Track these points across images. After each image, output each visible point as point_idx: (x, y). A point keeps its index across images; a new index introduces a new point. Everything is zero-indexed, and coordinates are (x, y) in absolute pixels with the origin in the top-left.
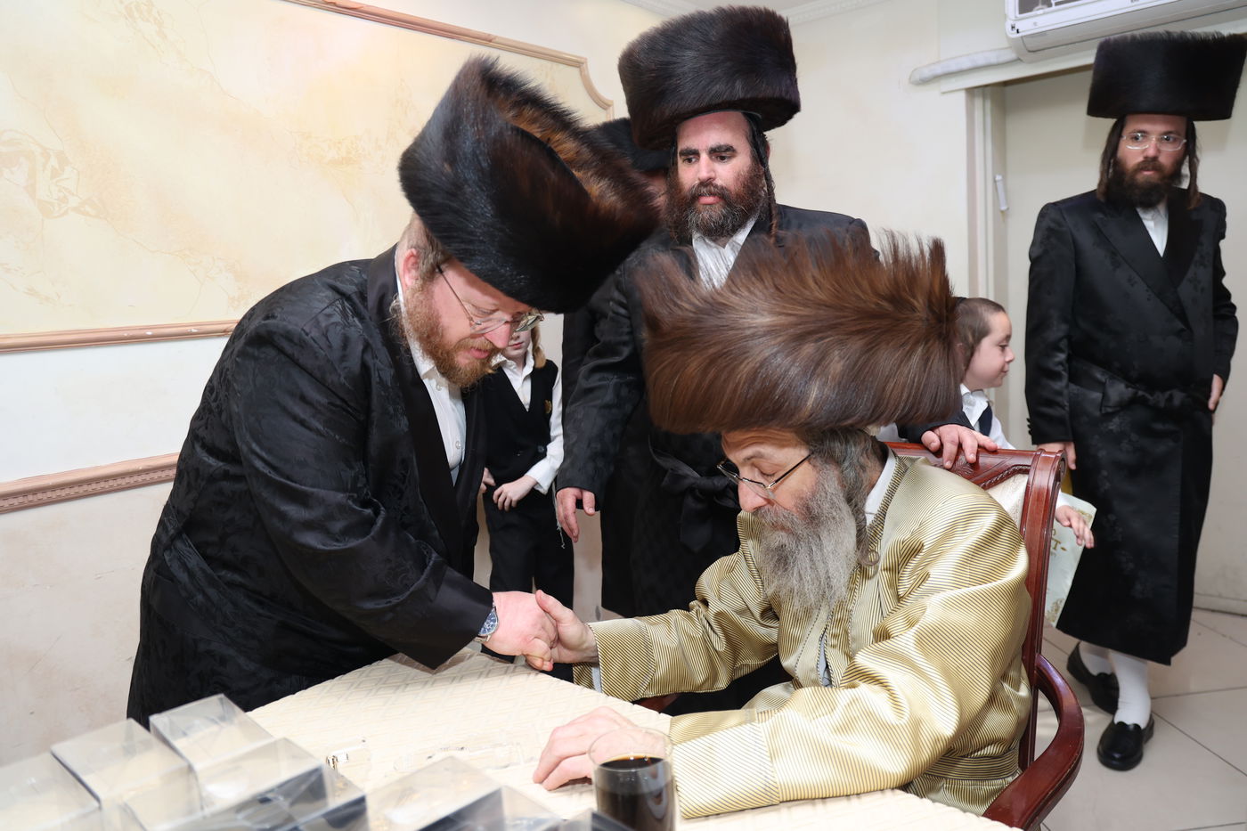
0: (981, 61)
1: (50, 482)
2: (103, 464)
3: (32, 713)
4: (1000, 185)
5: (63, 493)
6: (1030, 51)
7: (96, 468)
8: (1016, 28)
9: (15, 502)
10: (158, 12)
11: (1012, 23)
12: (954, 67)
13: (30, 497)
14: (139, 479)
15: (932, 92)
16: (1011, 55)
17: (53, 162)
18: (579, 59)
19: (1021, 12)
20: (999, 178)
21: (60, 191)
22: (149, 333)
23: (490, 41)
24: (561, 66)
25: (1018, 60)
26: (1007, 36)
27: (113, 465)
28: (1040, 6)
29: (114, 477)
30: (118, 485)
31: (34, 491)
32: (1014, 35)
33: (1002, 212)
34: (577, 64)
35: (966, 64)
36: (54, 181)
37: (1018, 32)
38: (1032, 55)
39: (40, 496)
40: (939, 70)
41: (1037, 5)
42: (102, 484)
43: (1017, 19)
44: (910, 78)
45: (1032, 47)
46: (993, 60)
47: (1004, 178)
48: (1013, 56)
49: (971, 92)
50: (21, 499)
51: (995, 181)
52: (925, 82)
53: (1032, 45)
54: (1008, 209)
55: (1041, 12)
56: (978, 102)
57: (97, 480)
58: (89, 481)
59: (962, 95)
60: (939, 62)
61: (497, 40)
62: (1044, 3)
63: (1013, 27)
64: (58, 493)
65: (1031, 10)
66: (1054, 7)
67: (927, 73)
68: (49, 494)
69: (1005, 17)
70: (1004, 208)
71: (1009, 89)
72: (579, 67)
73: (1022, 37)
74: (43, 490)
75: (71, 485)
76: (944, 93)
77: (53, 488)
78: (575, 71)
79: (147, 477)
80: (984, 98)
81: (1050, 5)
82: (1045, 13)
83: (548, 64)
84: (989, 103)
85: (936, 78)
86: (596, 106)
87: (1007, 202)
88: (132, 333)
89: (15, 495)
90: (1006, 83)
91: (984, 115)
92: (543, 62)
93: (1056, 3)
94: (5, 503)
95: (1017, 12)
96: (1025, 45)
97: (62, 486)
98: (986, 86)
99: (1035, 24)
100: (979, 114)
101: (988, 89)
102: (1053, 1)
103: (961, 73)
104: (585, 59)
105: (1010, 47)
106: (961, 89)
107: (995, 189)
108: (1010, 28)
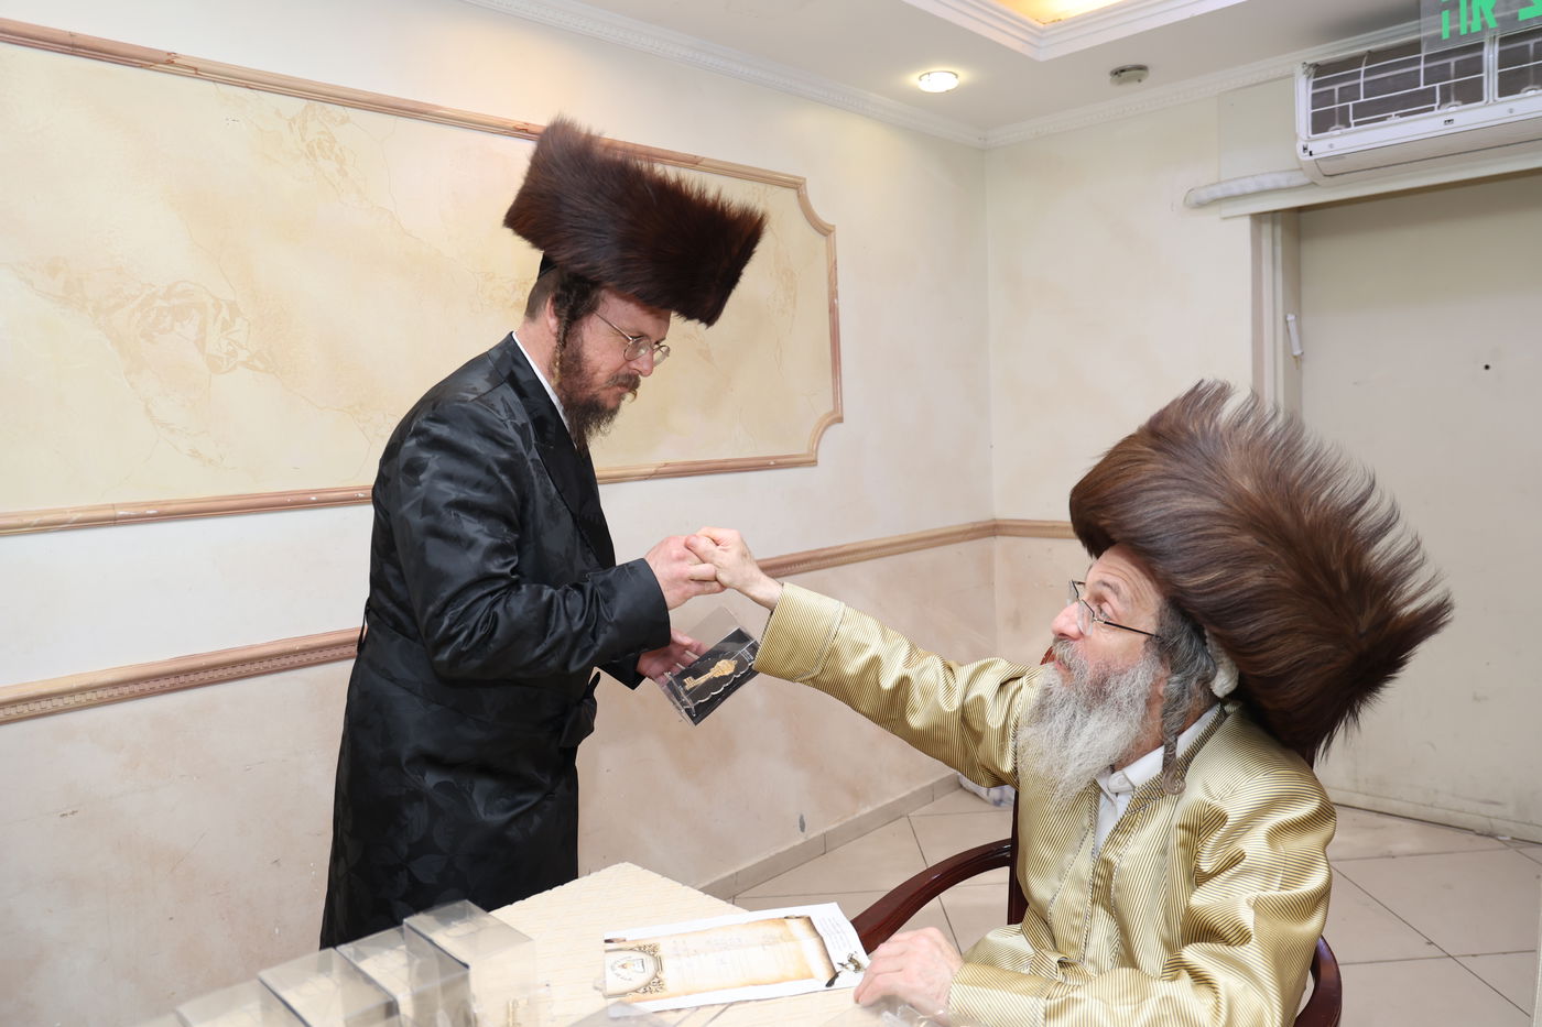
0: (1268, 183)
1: (203, 662)
2: (259, 643)
3: (171, 919)
4: (1292, 327)
5: (216, 675)
6: (1326, 175)
7: (251, 647)
8: (1308, 153)
9: (164, 683)
10: (341, 149)
11: (1305, 144)
12: (1236, 189)
13: (182, 679)
14: (296, 660)
15: (1211, 218)
16: (1300, 179)
17: (225, 313)
18: (797, 180)
19: (1314, 132)
20: (1291, 318)
21: (229, 344)
22: (313, 498)
23: (695, 164)
24: (776, 189)
25: (1313, 184)
26: (1298, 158)
27: (268, 644)
28: (1337, 126)
29: (269, 657)
30: (274, 666)
31: (186, 672)
32: (1305, 157)
33: (1295, 357)
34: (796, 185)
35: (1250, 186)
36: (225, 333)
37: (1311, 154)
38: (1328, 179)
39: (192, 677)
40: (1218, 192)
41: (1334, 125)
42: (257, 665)
43: (1309, 140)
44: (1185, 200)
45: (1332, 170)
46: (1283, 184)
47: (1298, 318)
48: (1306, 180)
49: (1258, 218)
50: (172, 681)
51: (1286, 322)
52: (1201, 205)
53: (1330, 168)
54: (1302, 353)
55: (1338, 132)
56: (1267, 229)
57: (252, 660)
58: (243, 662)
59: (1246, 223)
60: (1219, 183)
61: (704, 162)
62: (1340, 123)
63: (1305, 149)
64: (211, 674)
65: (1326, 130)
66: (1353, 128)
67: (1204, 195)
68: (201, 675)
69: (1296, 137)
70: (1297, 352)
71: (1304, 215)
72: (797, 189)
73: (1315, 160)
74: (195, 671)
75: (224, 665)
76: (1225, 218)
77: (206, 669)
78: (792, 193)
79: (304, 658)
80: (1274, 223)
81: (1349, 126)
82: (1342, 134)
83: (761, 186)
84: (1279, 230)
85: (1217, 201)
86: (815, 232)
87: (1301, 348)
88: (295, 498)
89: (166, 675)
90: (1300, 210)
91: (1274, 244)
92: (755, 184)
93: (1356, 124)
94: (157, 685)
95: (1310, 131)
96: (1320, 170)
97: (215, 667)
98: (1275, 212)
99: (1331, 146)
100: (1266, 244)
101: (1279, 215)
102: (1352, 121)
103: (1245, 196)
104: (805, 179)
105: (1301, 169)
106: (1245, 215)
107: (1287, 331)
108: (1300, 148)
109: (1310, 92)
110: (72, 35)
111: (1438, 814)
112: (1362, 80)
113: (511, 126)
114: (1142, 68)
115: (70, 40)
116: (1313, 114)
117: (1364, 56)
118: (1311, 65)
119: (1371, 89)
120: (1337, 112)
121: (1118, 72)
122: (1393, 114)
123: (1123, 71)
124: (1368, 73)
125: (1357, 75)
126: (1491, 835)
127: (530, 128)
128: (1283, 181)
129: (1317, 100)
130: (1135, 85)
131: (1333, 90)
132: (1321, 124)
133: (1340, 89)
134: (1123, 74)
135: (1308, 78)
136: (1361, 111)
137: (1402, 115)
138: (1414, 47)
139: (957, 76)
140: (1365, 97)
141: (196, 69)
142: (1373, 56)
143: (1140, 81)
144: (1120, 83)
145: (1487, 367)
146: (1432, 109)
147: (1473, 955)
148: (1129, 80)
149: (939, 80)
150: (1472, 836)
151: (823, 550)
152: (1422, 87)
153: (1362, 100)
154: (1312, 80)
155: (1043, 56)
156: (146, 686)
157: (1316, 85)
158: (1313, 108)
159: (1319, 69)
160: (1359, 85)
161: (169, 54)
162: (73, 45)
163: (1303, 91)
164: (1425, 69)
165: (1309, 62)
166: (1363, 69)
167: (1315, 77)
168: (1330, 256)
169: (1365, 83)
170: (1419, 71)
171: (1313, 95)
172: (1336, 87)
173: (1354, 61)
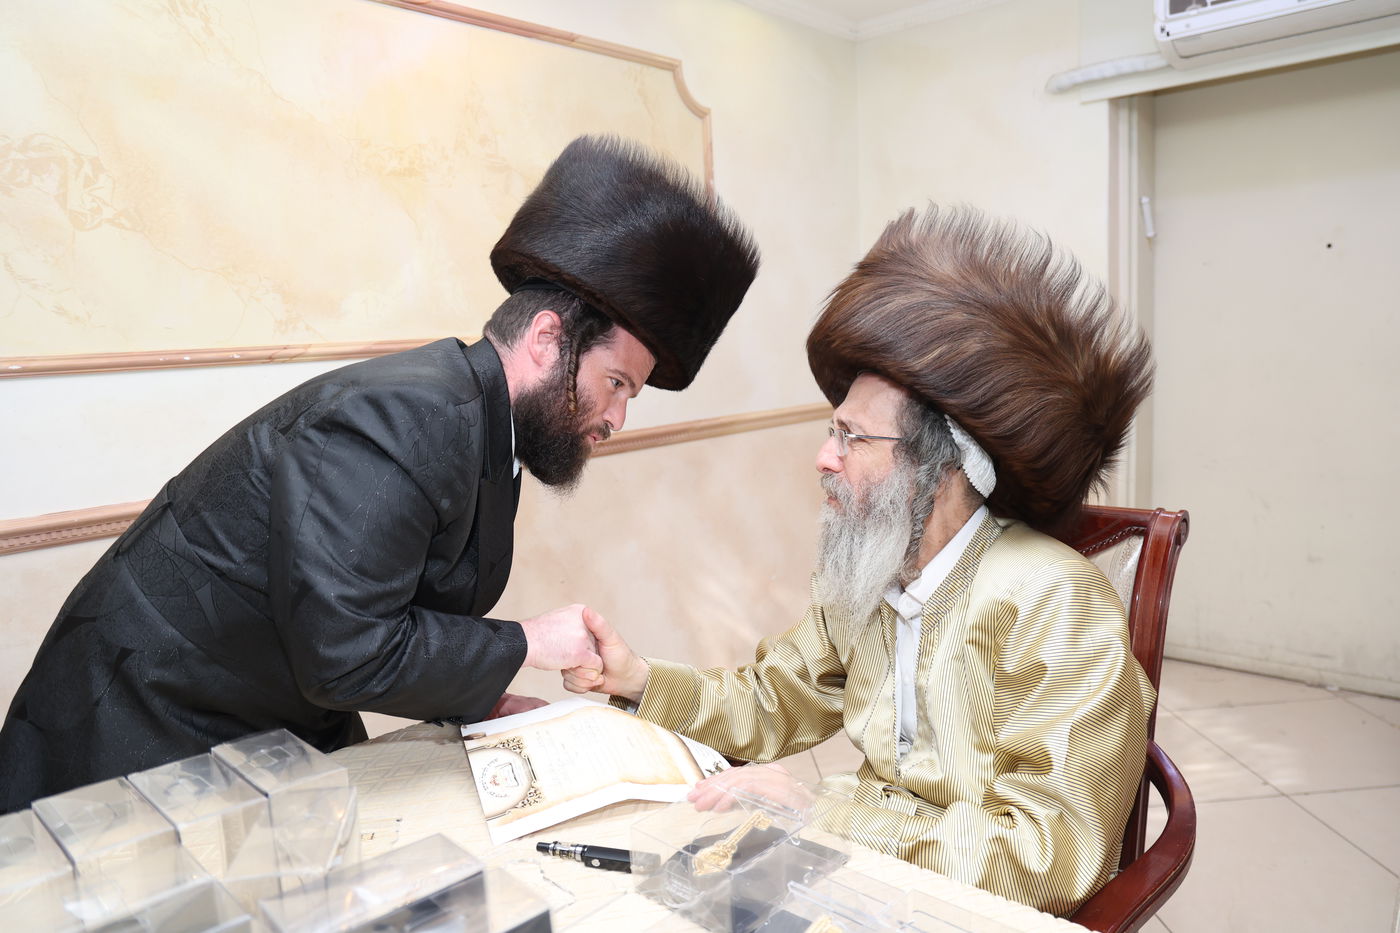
0: (1126, 66)
1: (76, 519)
4: (1147, 209)
5: (88, 531)
6: (1182, 57)
7: (126, 505)
8: (1165, 34)
9: (37, 539)
10: (205, 6)
11: (1162, 24)
12: (1096, 75)
13: (54, 535)
16: (1160, 62)
17: (87, 169)
18: (672, 62)
19: (1172, 13)
20: (1145, 200)
21: (93, 201)
22: (187, 358)
23: (573, 41)
24: (652, 70)
25: (1169, 67)
26: (1156, 42)
28: (1194, 6)
31: (59, 528)
32: (1163, 38)
33: (1149, 239)
34: (671, 67)
35: (1109, 70)
36: (88, 189)
37: (1168, 34)
38: (1185, 61)
40: (1079, 77)
41: (1191, 4)
43: (1167, 20)
44: (1046, 87)
45: (1187, 52)
47: (1152, 200)
48: (1162, 63)
49: (1116, 103)
50: (44, 537)
51: (1141, 204)
52: (1062, 91)
53: (1186, 49)
54: (1155, 236)
55: (1194, 12)
56: (1124, 114)
59: (1104, 108)
61: (581, 40)
62: (1197, 3)
63: (1163, 30)
64: (85, 530)
65: (1183, 10)
66: (1209, 7)
67: (1065, 81)
68: (75, 532)
69: (1154, 18)
70: (1150, 234)
71: (1159, 99)
72: (672, 70)
73: (1173, 41)
74: (69, 527)
76: (1084, 103)
77: (79, 525)
78: (667, 76)
80: (1130, 109)
81: (1205, 5)
82: (1199, 14)
83: (638, 67)
84: (1135, 117)
85: (1076, 87)
86: (692, 115)
87: (1155, 228)
88: (168, 358)
89: (37, 531)
90: (1156, 93)
91: (1130, 129)
92: (632, 65)
93: (1212, 3)
94: (27, 541)
95: (1168, 12)
96: (1176, 50)
97: (88, 523)
98: (1132, 96)
99: (1188, 26)
100: (1123, 128)
101: (1135, 99)
102: (1208, 1)
103: (1103, 81)
104: (680, 62)
105: (1159, 52)
106: (1102, 100)
107: (1141, 213)
108: (1159, 30)
111: (1272, 667)
126: (1321, 686)
128: (1140, 64)
145: (1329, 246)
147: (1306, 794)
150: (1303, 687)
151: (700, 421)
156: (15, 542)
168: (1184, 143)
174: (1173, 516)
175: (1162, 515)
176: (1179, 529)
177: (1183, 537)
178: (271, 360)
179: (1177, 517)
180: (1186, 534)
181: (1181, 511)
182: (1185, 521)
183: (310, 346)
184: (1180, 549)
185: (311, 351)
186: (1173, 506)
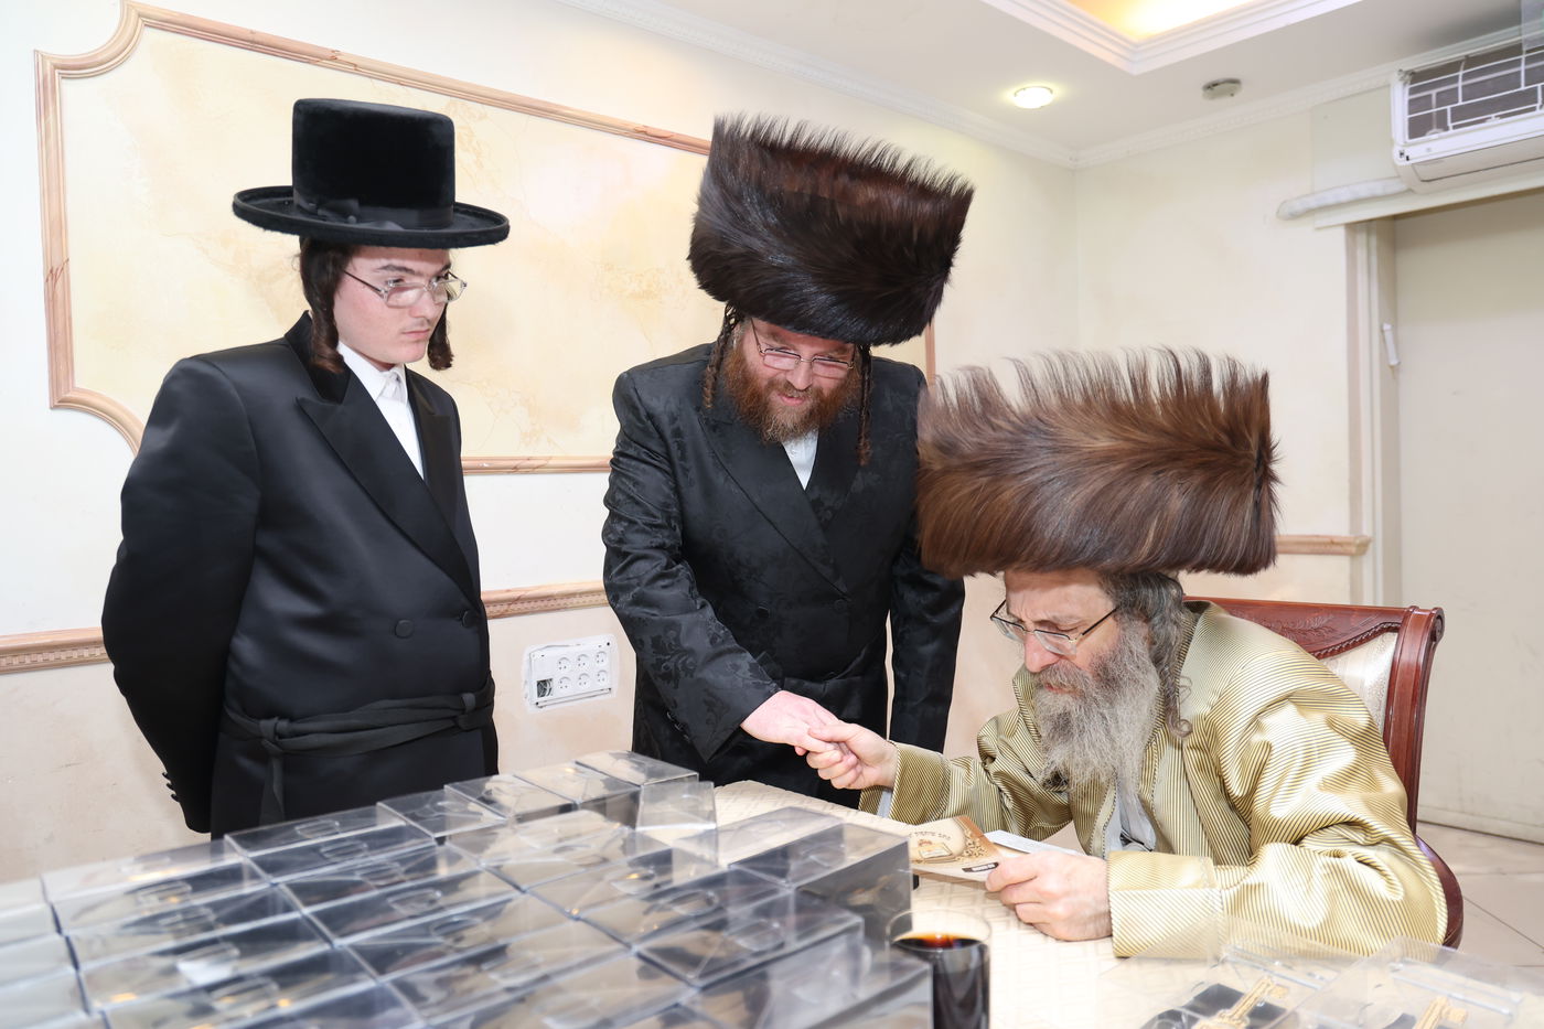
0: (1363, 191)
4: (1389, 336)
6: (1423, 181)
8: (1406, 154)
10: (478, 143)
11: (1401, 149)
12: (1330, 199)
16: (1400, 186)
19: (1411, 137)
20: (1387, 327)
25: (1410, 191)
26: (1395, 166)
28: (1435, 130)
32: (1402, 162)
33: (1392, 367)
35: (1345, 195)
37: (1408, 159)
38: (1427, 185)
40: (1312, 203)
41: (1431, 128)
43: (1407, 145)
44: (1278, 212)
45: (1431, 175)
46: (1379, 191)
47: (1395, 327)
48: (1403, 187)
49: (1352, 228)
51: (1382, 331)
52: (1295, 216)
53: (1427, 173)
54: (1399, 363)
55: (1435, 136)
56: (1361, 238)
59: (1341, 233)
60: (1313, 193)
62: (1438, 127)
63: (1402, 154)
65: (1423, 134)
66: (1451, 131)
67: (1298, 206)
69: (1392, 142)
70: (1394, 362)
71: (1399, 222)
73: (1413, 165)
76: (1319, 229)
80: (1369, 234)
81: (1447, 129)
82: (1441, 138)
84: (1374, 241)
85: (1310, 212)
87: (1398, 355)
90: (1395, 217)
91: (1369, 255)
93: (1455, 127)
95: (1407, 136)
96: (1417, 174)
98: (1371, 220)
99: (1429, 150)
100: (1361, 254)
101: (1373, 224)
102: (1450, 125)
103: (1340, 206)
105: (1399, 177)
106: (1340, 225)
107: (1383, 340)
108: (1397, 154)
109: (1407, 98)
110: (252, 32)
112: (1460, 84)
113: (631, 128)
114: (1235, 82)
115: (251, 37)
116: (1410, 119)
117: (1461, 62)
118: (1407, 73)
119: (1470, 92)
120: (1434, 116)
121: (1211, 86)
122: (1493, 115)
123: (1215, 85)
124: (1466, 77)
125: (1455, 79)
127: (649, 131)
128: (1378, 189)
129: (1414, 105)
130: (1227, 100)
131: (1430, 96)
132: (1418, 128)
133: (1438, 94)
134: (1216, 88)
135: (1405, 84)
136: (1459, 114)
137: (1502, 117)
138: (1515, 49)
139: (1051, 92)
140: (1463, 100)
141: (355, 66)
142: (1471, 61)
143: (1232, 95)
144: (1213, 97)
146: (1534, 109)
148: (1221, 94)
149: (1034, 95)
152: (1523, 88)
153: (1460, 103)
154: (1408, 87)
155: (1137, 70)
157: (1412, 91)
158: (1410, 113)
159: (1415, 77)
160: (1456, 89)
161: (333, 51)
162: (252, 42)
163: (1400, 97)
164: (1526, 71)
165: (1406, 69)
166: (1461, 73)
167: (1412, 83)
168: (1427, 265)
169: (1464, 87)
170: (1519, 73)
171: (1411, 102)
172: (1434, 92)
173: (1452, 67)
174: (1428, 614)
175: (1416, 612)
176: (1434, 626)
177: (1438, 634)
178: (515, 470)
179: (1431, 615)
180: (1442, 631)
181: (1436, 609)
182: (1440, 618)
183: (551, 458)
184: (1435, 646)
185: (551, 463)
186: (1426, 603)
